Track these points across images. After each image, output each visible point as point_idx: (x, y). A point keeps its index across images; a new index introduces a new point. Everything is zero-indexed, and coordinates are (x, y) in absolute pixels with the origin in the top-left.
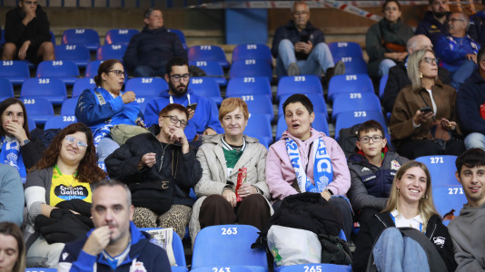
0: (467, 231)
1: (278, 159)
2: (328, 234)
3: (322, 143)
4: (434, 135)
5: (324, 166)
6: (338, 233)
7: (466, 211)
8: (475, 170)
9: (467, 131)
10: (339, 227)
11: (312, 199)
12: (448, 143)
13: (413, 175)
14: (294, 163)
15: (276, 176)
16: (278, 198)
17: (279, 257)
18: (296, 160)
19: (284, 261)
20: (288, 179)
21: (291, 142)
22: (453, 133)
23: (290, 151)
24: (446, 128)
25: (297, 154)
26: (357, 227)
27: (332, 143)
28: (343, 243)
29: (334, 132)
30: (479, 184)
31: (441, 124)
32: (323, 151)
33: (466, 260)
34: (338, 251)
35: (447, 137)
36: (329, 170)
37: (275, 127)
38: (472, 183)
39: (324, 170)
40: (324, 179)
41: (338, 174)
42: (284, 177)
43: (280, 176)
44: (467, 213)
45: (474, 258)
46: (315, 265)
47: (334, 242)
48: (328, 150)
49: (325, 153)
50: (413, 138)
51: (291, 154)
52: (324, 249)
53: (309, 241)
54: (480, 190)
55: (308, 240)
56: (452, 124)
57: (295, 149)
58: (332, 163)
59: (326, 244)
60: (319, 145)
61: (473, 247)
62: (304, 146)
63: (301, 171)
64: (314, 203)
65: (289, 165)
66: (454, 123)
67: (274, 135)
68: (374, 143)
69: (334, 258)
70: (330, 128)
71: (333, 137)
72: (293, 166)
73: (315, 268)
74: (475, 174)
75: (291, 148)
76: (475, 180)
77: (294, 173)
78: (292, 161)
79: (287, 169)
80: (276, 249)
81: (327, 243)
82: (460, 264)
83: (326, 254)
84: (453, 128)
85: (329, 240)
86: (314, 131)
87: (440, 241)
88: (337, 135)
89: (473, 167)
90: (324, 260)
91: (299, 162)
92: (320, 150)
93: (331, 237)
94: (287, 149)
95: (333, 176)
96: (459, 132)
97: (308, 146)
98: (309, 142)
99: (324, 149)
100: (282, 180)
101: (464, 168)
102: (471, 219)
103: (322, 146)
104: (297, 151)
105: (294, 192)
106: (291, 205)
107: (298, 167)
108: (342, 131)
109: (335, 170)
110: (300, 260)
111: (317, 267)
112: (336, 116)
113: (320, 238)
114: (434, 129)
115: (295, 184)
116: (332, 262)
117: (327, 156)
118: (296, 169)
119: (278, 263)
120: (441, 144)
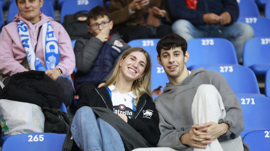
0: (170, 106)
1: (9, 40)
2: (51, 107)
3: (50, 27)
4: (146, 22)
5: (52, 47)
6: (60, 106)
7: (168, 88)
8: (171, 52)
9: (174, 18)
10: (61, 100)
11: (37, 77)
12: (158, 29)
13: (135, 57)
14: (25, 44)
15: (7, 55)
16: (8, 74)
17: (6, 128)
18: (26, 41)
19: (11, 131)
20: (18, 58)
21: (22, 24)
22: (163, 20)
23: (21, 33)
24: (157, 16)
25: (27, 36)
26: (76, 100)
27: (59, 28)
28: (64, 115)
29: (60, 17)
30: (176, 63)
31: (153, 12)
32: (50, 35)
33: (168, 131)
34: (59, 121)
35: (157, 23)
36: (56, 51)
37: (7, 12)
38: (170, 63)
39: (52, 51)
40: (52, 59)
41: (65, 57)
42: (15, 56)
43: (11, 55)
44: (169, 91)
45: (174, 129)
46: (38, 134)
47: (56, 114)
48: (56, 34)
49: (53, 36)
50: (128, 24)
51: (22, 36)
52: (47, 120)
53: (34, 114)
54: (178, 69)
55: (33, 112)
56: (162, 12)
57: (26, 31)
58: (59, 46)
59: (48, 116)
60: (48, 29)
61: (174, 119)
62: (34, 29)
63: (30, 50)
64: (39, 79)
65: (20, 46)
66: (164, 11)
67: (6, 19)
68: (103, 29)
69: (56, 128)
70: (56, 14)
71: (59, 22)
72: (24, 46)
73: (38, 137)
74: (171, 55)
75: (22, 30)
76: (172, 60)
77: (25, 52)
78: (23, 41)
79: (17, 48)
80: (4, 121)
81: (50, 115)
82: (163, 134)
83: (49, 125)
84: (163, 15)
85: (51, 112)
86: (43, 16)
87: (148, 113)
88: (62, 21)
89: (169, 49)
90: (47, 129)
91: (29, 43)
92: (48, 33)
93: (54, 110)
94: (18, 31)
95: (60, 58)
96: (168, 19)
97: (37, 29)
98: (38, 25)
99: (52, 32)
100: (12, 59)
101: (163, 51)
102: (172, 95)
103: (50, 30)
104: (27, 33)
105: (22, 69)
106: (18, 81)
107: (28, 46)
108: (66, 17)
109: (62, 53)
110: (25, 130)
111: (40, 136)
112: (62, 3)
113: (44, 111)
114: (146, 16)
115: (25, 62)
116: (54, 132)
117: (54, 39)
118: (26, 49)
119: (6, 133)
120: (152, 29)
